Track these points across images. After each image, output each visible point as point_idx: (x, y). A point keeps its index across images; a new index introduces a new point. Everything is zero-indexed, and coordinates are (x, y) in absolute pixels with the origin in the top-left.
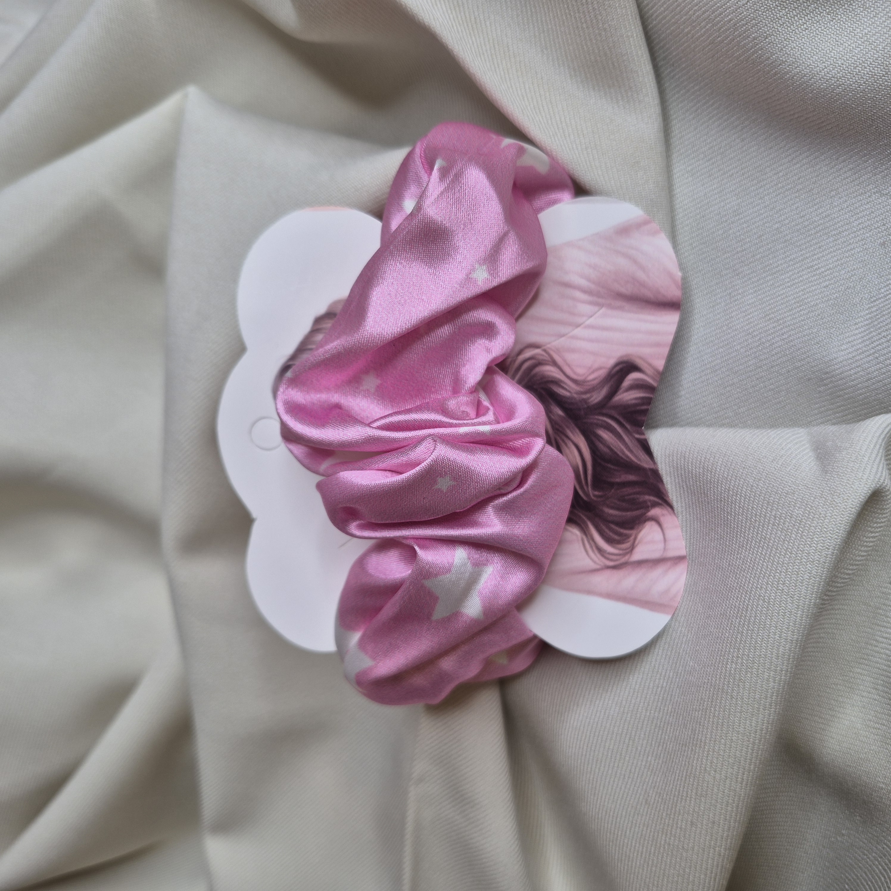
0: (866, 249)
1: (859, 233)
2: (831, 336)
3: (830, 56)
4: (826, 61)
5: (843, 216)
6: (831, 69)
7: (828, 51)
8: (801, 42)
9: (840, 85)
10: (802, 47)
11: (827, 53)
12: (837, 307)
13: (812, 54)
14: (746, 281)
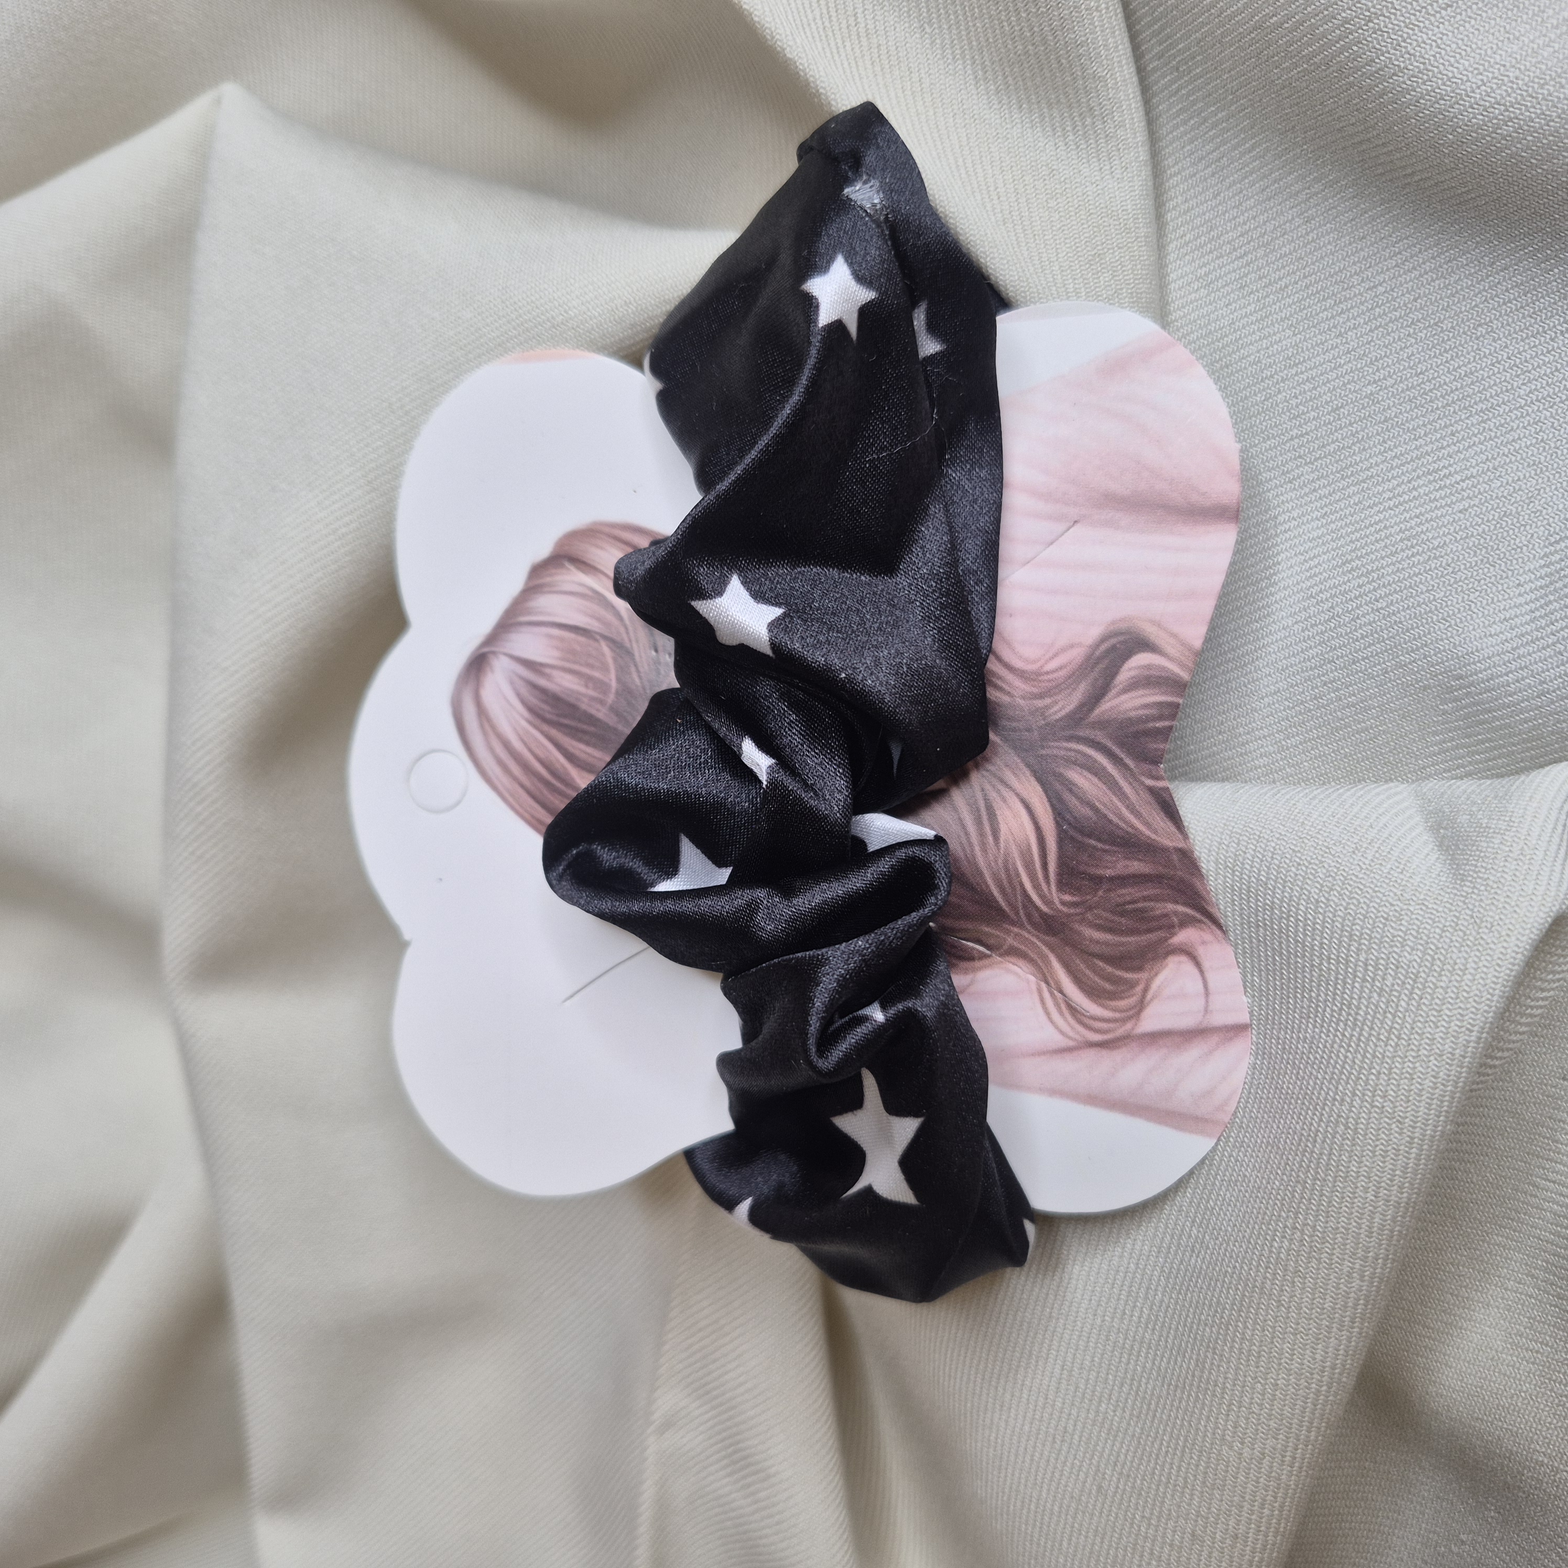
0: (1542, 441)
1: (1530, 410)
2: (1470, 606)
3: (1492, 60)
4: (1485, 70)
5: (1498, 376)
6: (1495, 86)
7: (1489, 52)
8: (1436, 30)
9: (1511, 120)
10: (1439, 41)
11: (1486, 55)
12: (1484, 550)
13: (1458, 56)
14: (1306, 494)
